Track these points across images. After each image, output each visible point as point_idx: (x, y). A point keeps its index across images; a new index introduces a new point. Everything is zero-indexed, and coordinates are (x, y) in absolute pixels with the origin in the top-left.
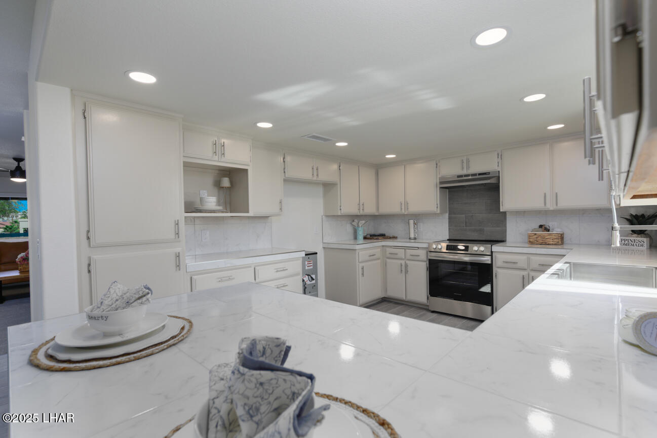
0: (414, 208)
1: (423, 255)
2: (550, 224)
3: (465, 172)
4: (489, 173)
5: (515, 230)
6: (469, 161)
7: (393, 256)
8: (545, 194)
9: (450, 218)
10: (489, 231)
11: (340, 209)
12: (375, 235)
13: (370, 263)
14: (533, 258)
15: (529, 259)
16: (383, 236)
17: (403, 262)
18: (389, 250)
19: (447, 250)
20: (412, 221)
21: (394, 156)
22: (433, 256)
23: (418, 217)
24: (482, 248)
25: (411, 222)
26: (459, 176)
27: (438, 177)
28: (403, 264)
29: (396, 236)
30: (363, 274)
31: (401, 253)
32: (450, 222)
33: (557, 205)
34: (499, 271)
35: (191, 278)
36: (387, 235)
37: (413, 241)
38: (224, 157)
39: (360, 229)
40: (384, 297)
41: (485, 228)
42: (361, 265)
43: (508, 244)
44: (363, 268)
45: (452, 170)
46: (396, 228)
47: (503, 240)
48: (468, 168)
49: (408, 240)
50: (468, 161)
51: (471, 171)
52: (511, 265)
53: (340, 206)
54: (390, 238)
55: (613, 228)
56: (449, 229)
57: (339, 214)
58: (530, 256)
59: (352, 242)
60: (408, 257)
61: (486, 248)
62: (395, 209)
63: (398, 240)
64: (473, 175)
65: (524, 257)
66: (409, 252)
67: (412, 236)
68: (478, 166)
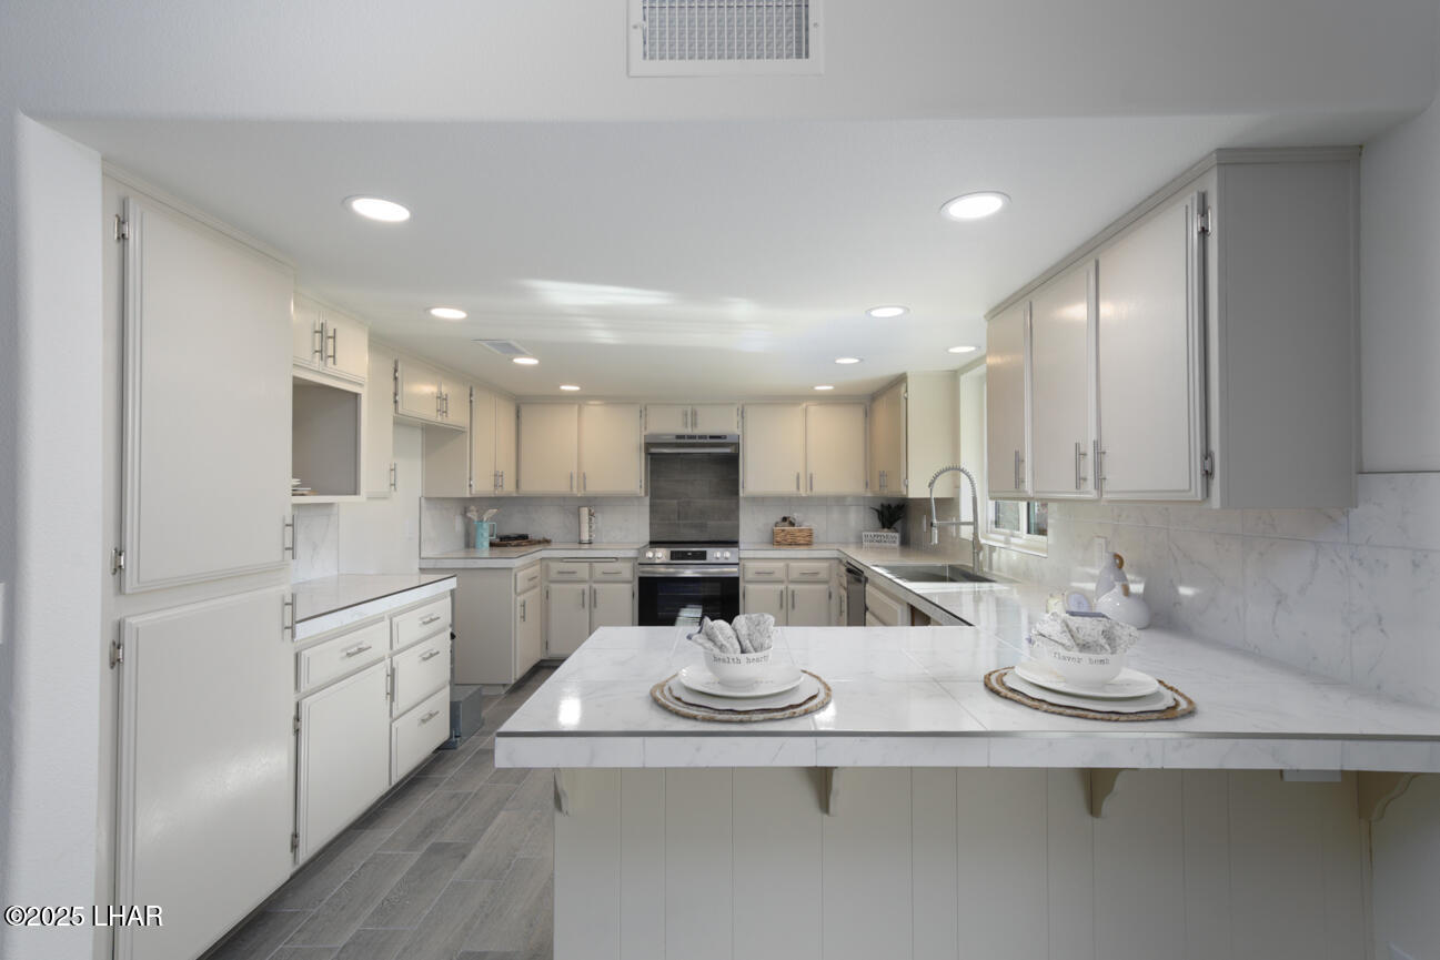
0: (596, 486)
1: (626, 571)
2: (796, 516)
3: (688, 431)
4: (725, 437)
5: (751, 525)
6: (696, 414)
7: (567, 578)
8: (798, 475)
9: (651, 506)
10: (715, 528)
11: (470, 486)
12: (508, 538)
13: (529, 593)
14: (793, 564)
15: (788, 566)
16: (522, 539)
17: (586, 587)
18: (555, 567)
19: (672, 559)
20: (586, 509)
21: (577, 388)
22: (649, 572)
23: (595, 503)
24: (728, 554)
25: (585, 511)
26: (678, 437)
27: (644, 434)
28: (587, 592)
29: (548, 538)
30: (524, 617)
31: (582, 570)
32: (652, 512)
33: (811, 489)
34: (750, 587)
35: (297, 656)
36: (533, 536)
37: (587, 546)
38: (334, 363)
39: (485, 525)
40: (542, 661)
41: (709, 523)
42: (520, 599)
43: (742, 546)
44: (524, 606)
45: (669, 425)
46: (545, 523)
47: (735, 539)
48: (694, 424)
49: (577, 546)
50: (694, 414)
51: (698, 431)
52: (765, 578)
53: (470, 479)
54: (539, 542)
55: (932, 524)
56: (651, 524)
57: (468, 495)
58: (788, 562)
59: (462, 554)
60: (598, 575)
61: (732, 553)
62: (559, 486)
63: (553, 546)
64: (701, 437)
65: (781, 564)
66: (599, 567)
67: (585, 537)
68: (710, 424)
